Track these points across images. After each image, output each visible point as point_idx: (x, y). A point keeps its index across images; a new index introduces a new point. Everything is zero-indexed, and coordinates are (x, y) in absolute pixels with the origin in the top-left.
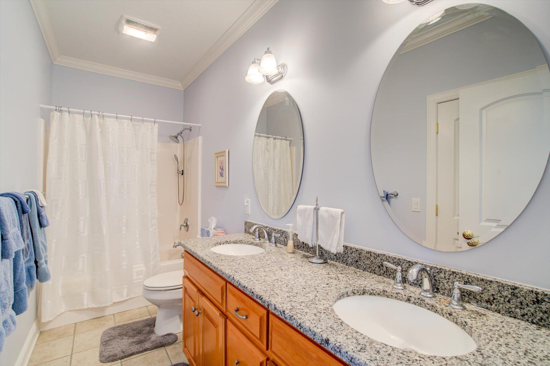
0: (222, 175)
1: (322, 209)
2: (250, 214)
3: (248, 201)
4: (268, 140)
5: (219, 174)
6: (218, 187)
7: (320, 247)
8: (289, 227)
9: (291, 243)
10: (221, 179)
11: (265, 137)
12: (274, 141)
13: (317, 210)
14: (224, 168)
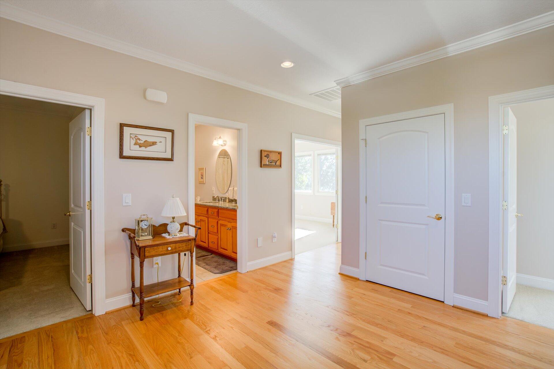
0: (202, 178)
1: (235, 188)
2: (214, 193)
3: (214, 188)
4: (224, 159)
5: (201, 178)
6: (199, 183)
7: (235, 199)
8: (227, 195)
9: (227, 200)
10: (202, 180)
11: (223, 158)
12: (228, 159)
13: (233, 189)
14: (203, 175)
